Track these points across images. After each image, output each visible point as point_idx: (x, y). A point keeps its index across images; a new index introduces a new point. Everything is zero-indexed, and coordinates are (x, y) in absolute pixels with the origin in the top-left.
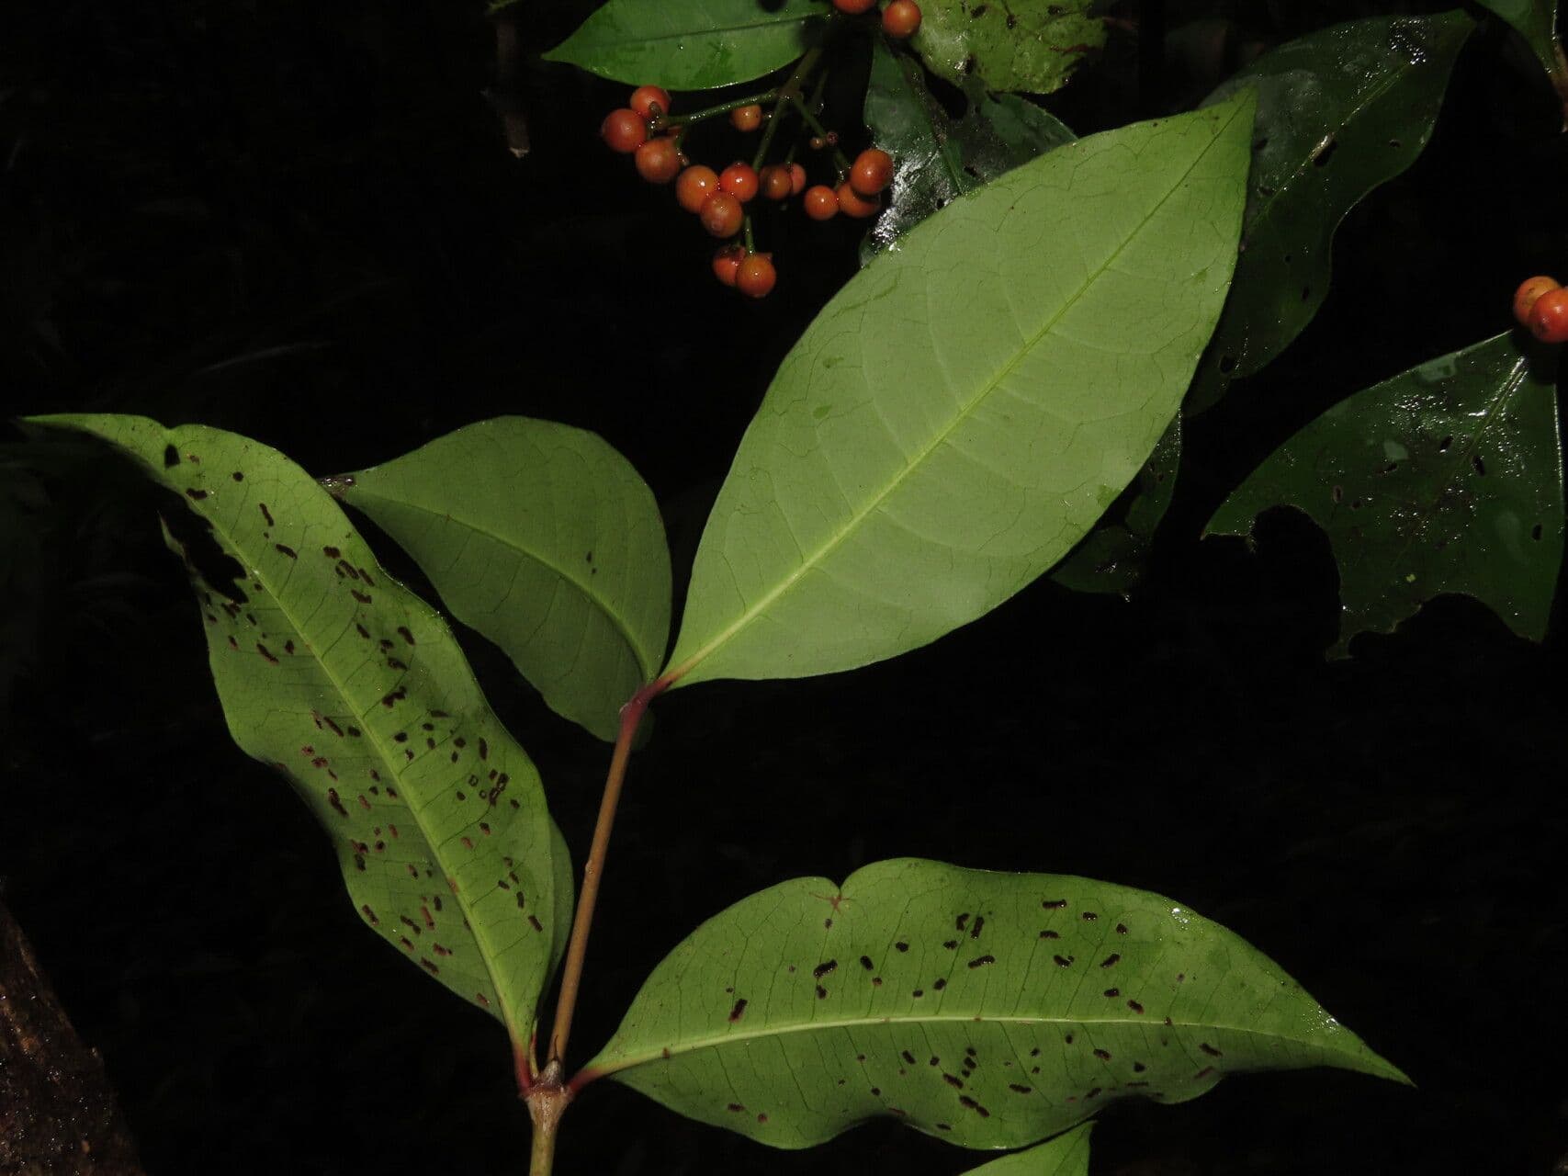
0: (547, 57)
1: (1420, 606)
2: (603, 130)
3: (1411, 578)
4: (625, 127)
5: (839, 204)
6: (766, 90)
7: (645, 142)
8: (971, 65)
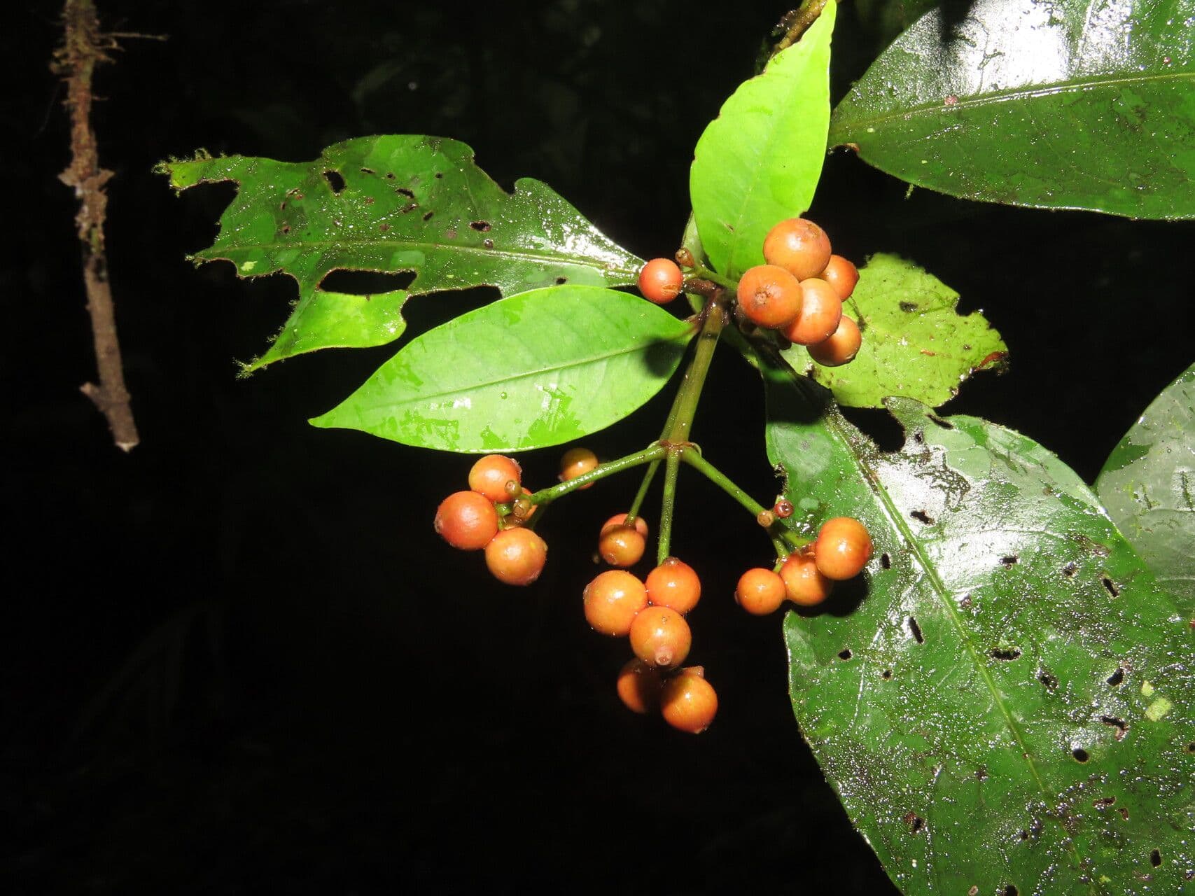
0: (317, 423)
2: (438, 523)
4: (467, 516)
7: (498, 532)
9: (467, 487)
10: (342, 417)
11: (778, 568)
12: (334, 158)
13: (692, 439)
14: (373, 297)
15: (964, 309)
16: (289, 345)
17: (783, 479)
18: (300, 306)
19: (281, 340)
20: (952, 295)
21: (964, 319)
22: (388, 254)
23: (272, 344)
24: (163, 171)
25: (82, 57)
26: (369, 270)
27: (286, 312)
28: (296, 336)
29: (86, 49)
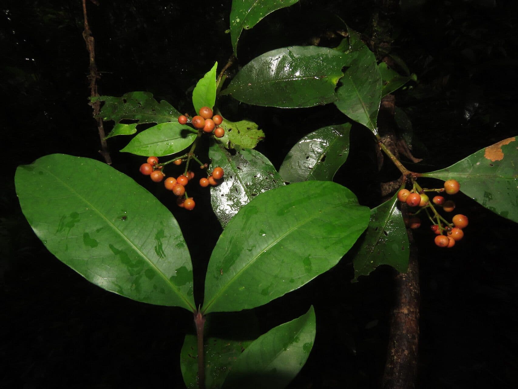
0: (121, 151)
1: (375, 268)
2: (140, 170)
3: (372, 262)
4: (146, 168)
5: (209, 182)
6: (184, 154)
7: (153, 171)
8: (230, 143)
9: (146, 162)
10: (125, 150)
11: (208, 178)
12: (125, 97)
13: (194, 153)
14: (130, 125)
15: (259, 129)
16: (112, 135)
17: (211, 161)
18: (115, 126)
19: (110, 134)
20: (257, 126)
21: (259, 131)
22: (134, 116)
23: (109, 134)
24: (90, 99)
25: (93, 77)
26: (129, 119)
27: (112, 128)
28: (113, 133)
29: (94, 75)
